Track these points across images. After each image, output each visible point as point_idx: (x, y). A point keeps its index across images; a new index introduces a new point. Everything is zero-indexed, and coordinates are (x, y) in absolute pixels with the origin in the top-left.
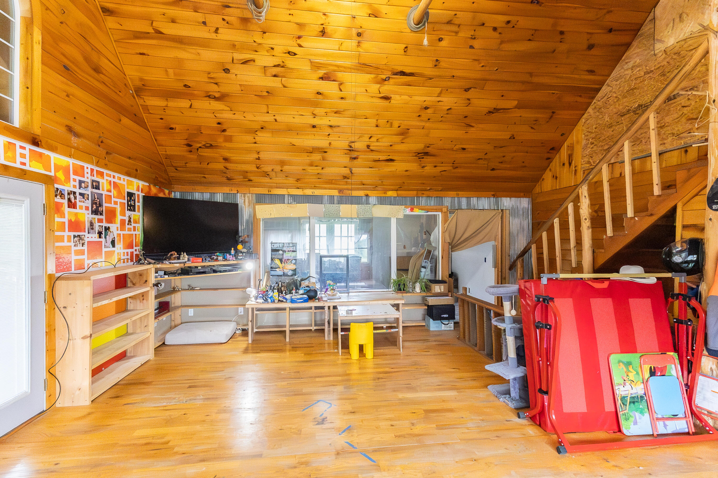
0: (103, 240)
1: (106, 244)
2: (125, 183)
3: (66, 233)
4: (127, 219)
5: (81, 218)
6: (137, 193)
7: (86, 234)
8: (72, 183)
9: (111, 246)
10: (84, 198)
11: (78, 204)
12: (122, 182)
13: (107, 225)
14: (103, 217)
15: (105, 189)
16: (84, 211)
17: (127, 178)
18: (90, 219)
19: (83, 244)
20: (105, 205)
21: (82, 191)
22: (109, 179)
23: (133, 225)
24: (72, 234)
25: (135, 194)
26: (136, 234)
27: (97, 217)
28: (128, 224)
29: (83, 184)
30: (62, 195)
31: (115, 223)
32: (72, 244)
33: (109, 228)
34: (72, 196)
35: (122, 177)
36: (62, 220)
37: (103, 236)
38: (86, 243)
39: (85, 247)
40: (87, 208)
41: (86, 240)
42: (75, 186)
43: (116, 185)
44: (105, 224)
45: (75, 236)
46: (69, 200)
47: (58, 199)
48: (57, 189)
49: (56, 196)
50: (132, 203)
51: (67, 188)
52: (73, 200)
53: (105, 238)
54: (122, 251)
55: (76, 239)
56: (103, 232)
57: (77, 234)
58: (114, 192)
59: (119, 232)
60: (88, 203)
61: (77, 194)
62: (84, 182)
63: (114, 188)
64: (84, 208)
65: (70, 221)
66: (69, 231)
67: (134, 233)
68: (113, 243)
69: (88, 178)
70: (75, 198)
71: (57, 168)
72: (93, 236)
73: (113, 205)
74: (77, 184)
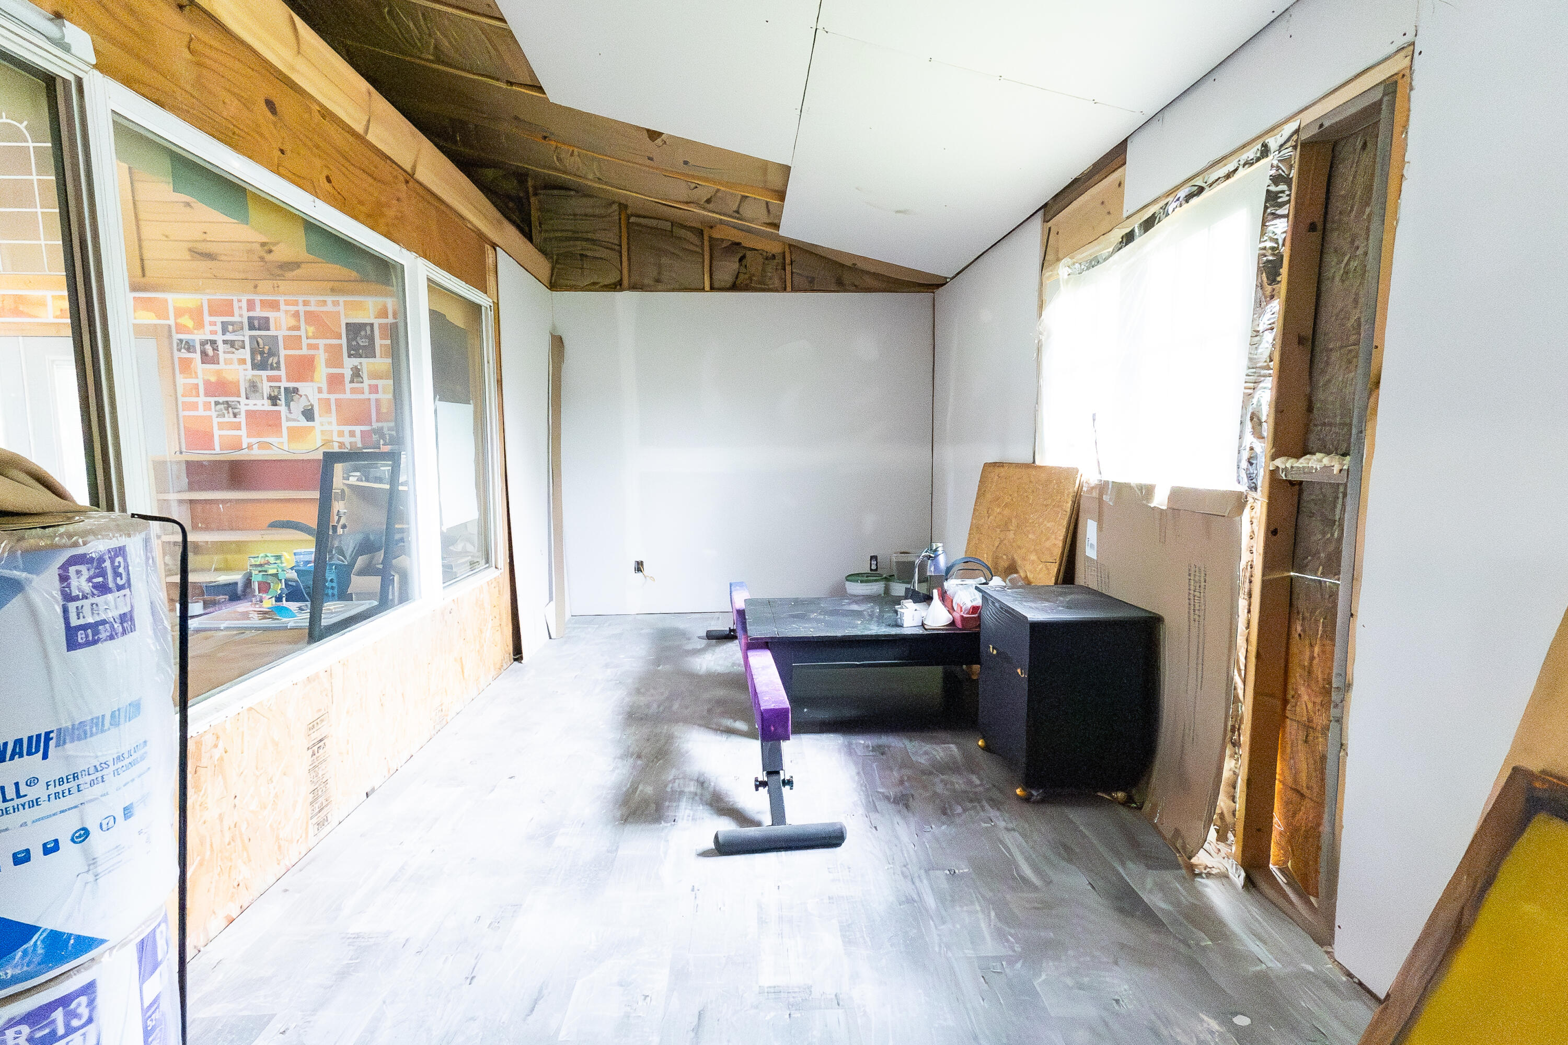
0: (282, 408)
1: (289, 416)
2: (341, 308)
3: (202, 399)
4: (348, 373)
5: (230, 377)
6: (377, 322)
7: (243, 399)
8: (208, 328)
9: (302, 418)
10: (232, 346)
11: (222, 356)
12: (330, 308)
13: (291, 385)
14: (282, 373)
15: (284, 326)
16: (236, 366)
17: (341, 299)
18: (249, 377)
19: (235, 415)
20: (283, 353)
21: (229, 337)
22: (293, 308)
23: (367, 382)
24: (212, 400)
25: (372, 325)
26: (377, 400)
27: (264, 374)
28: (352, 381)
29: (230, 328)
30: (189, 347)
31: (312, 381)
32: (213, 414)
33: (296, 390)
34: (208, 348)
35: (330, 299)
36: (195, 381)
37: (283, 402)
38: (243, 414)
39: (242, 418)
40: (242, 361)
41: (243, 409)
42: (214, 332)
43: (312, 317)
44: (284, 384)
45: (217, 403)
46: (204, 353)
47: (184, 354)
48: (181, 341)
49: (179, 350)
50: (363, 342)
51: (197, 337)
52: (210, 352)
53: (288, 405)
54: (335, 428)
55: (219, 407)
56: (282, 397)
57: (221, 399)
58: (306, 330)
59: (325, 395)
60: (246, 354)
61: (220, 344)
62: (232, 324)
63: (307, 323)
64: (236, 361)
65: (207, 383)
66: (206, 395)
67: (373, 397)
68: (309, 414)
69: (241, 315)
70: (215, 349)
71: (179, 312)
72: (259, 402)
73: (304, 351)
74: (219, 328)
